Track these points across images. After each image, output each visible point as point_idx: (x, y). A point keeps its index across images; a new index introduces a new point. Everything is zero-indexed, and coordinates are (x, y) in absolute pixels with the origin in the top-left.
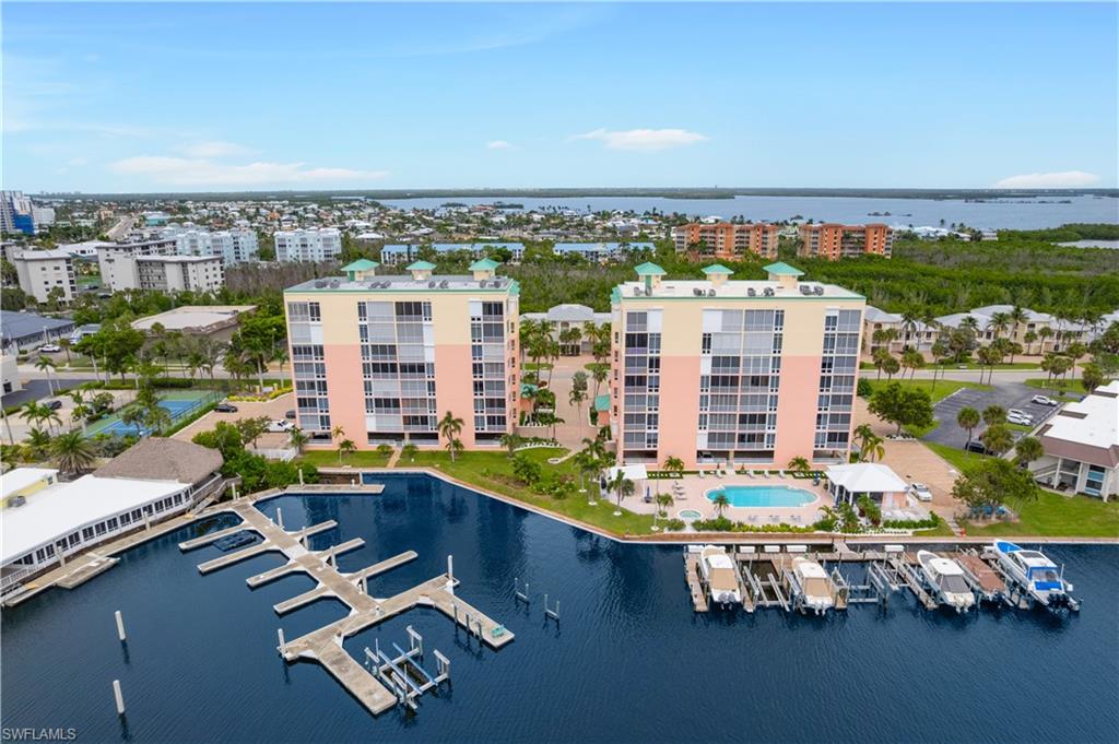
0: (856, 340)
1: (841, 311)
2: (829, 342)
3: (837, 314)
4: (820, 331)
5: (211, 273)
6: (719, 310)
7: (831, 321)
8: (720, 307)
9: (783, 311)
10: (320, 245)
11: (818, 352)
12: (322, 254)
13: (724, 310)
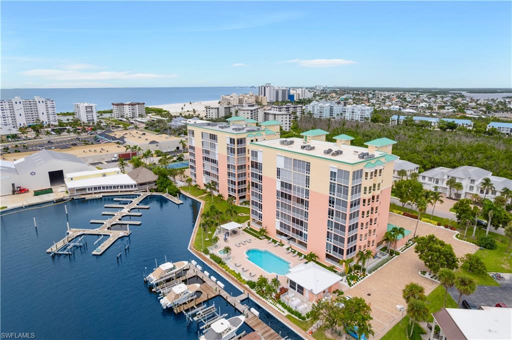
0: (347, 190)
1: (339, 170)
2: (332, 187)
3: (336, 171)
4: (327, 180)
5: (284, 119)
6: (283, 156)
7: (333, 174)
8: (283, 155)
9: (309, 163)
10: (359, 113)
11: (326, 192)
12: (360, 116)
13: (285, 157)
